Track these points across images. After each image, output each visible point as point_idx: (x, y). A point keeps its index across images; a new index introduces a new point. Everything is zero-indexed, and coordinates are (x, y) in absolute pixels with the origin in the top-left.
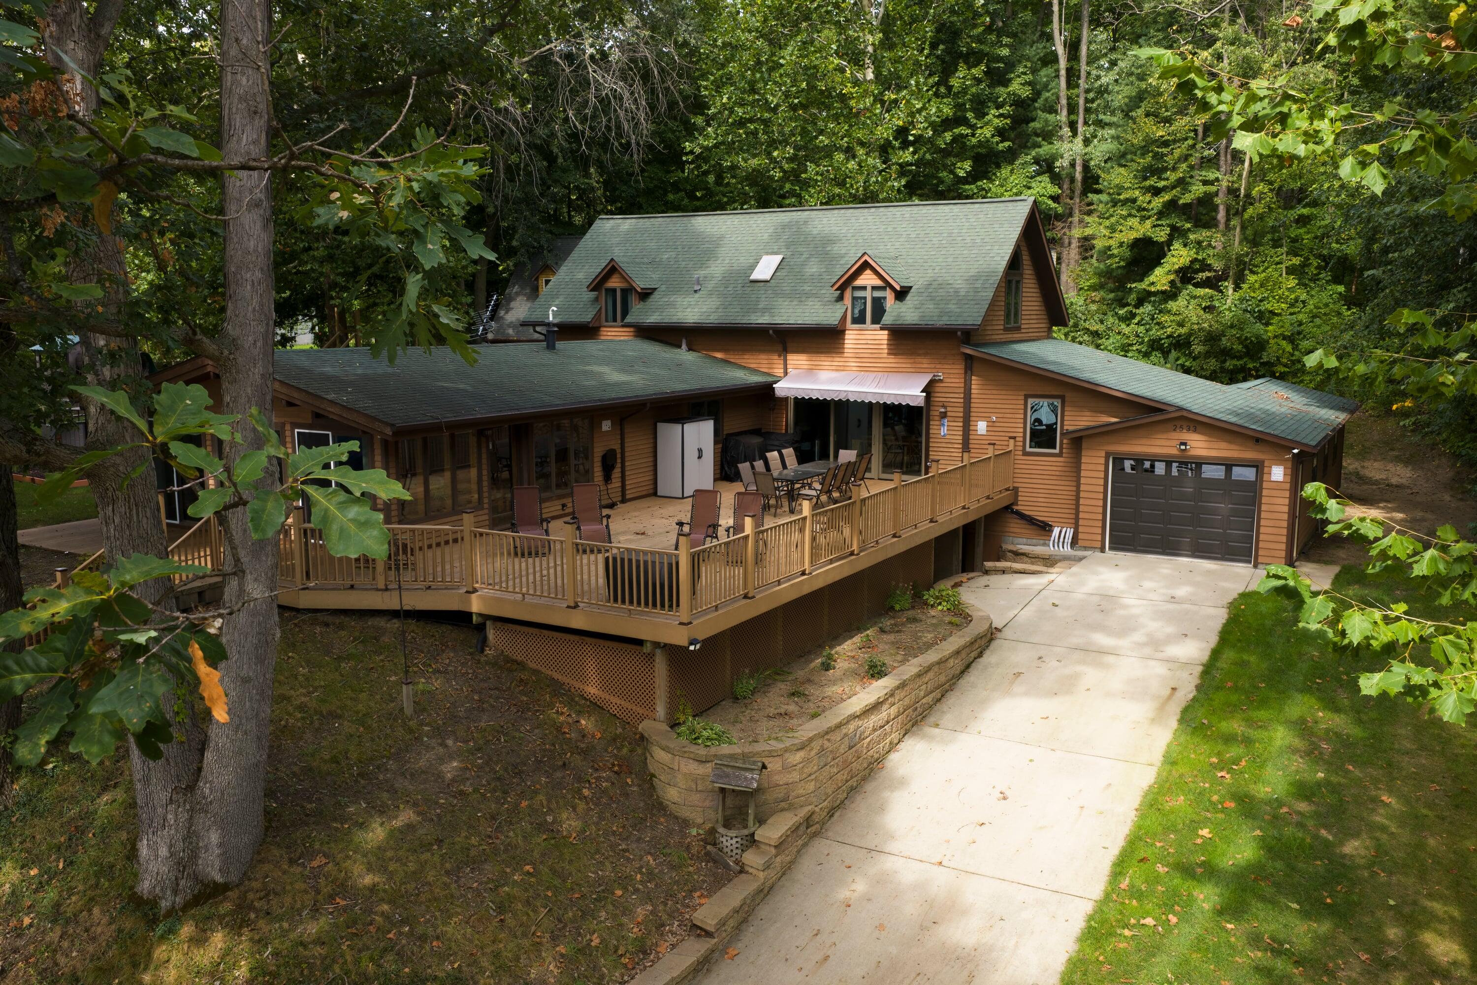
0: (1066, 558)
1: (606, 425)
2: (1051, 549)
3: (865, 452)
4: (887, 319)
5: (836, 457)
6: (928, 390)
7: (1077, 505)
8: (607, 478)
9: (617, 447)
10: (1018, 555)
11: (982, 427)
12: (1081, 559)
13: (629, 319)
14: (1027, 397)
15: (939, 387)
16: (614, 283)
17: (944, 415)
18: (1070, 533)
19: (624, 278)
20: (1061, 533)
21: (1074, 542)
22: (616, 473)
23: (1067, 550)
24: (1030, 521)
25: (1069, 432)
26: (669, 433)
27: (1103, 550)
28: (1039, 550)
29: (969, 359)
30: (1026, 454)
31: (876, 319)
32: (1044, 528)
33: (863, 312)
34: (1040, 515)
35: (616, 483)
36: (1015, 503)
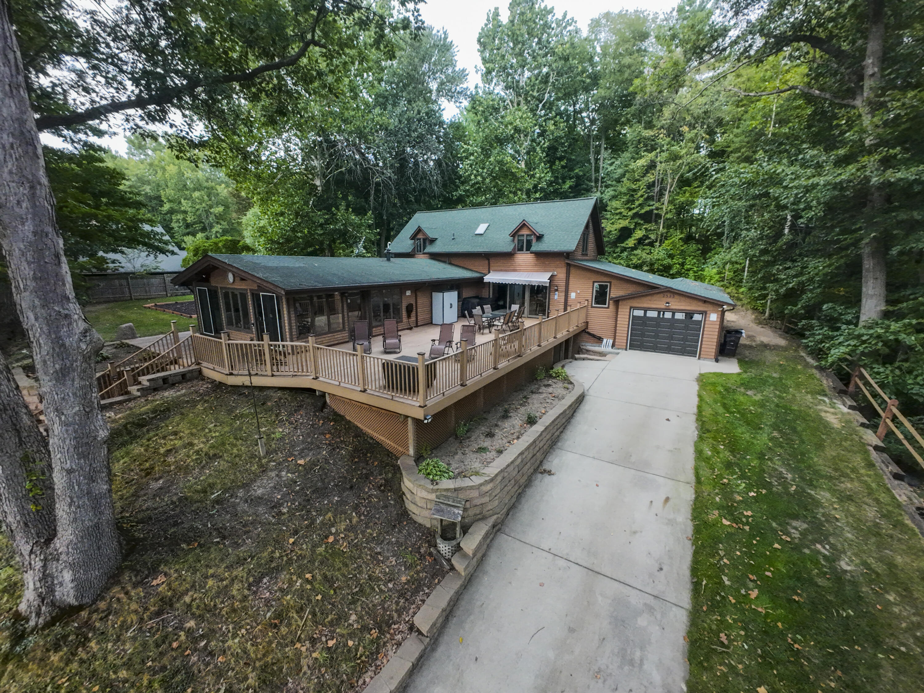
0: (610, 353)
1: (408, 293)
2: (602, 349)
3: (522, 305)
4: (533, 249)
5: (510, 308)
6: (551, 278)
7: (615, 330)
8: (409, 316)
9: (413, 302)
10: (588, 351)
11: (573, 295)
12: (618, 354)
13: (426, 251)
14: (594, 282)
15: (556, 278)
16: (420, 236)
17: (557, 290)
18: (611, 342)
19: (424, 234)
20: (608, 342)
21: (613, 346)
22: (413, 314)
23: (610, 349)
24: (594, 336)
25: (613, 298)
26: (437, 297)
27: (626, 349)
28: (597, 349)
29: (569, 265)
30: (592, 307)
31: (528, 249)
32: (599, 340)
33: (522, 246)
34: (598, 333)
35: (413, 319)
36: (587, 328)
